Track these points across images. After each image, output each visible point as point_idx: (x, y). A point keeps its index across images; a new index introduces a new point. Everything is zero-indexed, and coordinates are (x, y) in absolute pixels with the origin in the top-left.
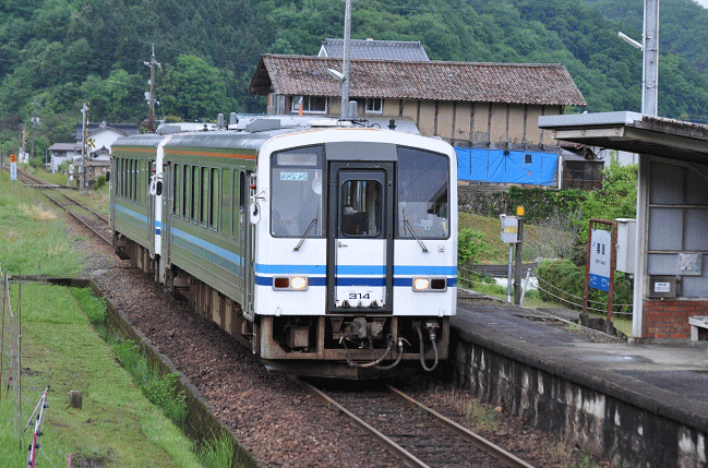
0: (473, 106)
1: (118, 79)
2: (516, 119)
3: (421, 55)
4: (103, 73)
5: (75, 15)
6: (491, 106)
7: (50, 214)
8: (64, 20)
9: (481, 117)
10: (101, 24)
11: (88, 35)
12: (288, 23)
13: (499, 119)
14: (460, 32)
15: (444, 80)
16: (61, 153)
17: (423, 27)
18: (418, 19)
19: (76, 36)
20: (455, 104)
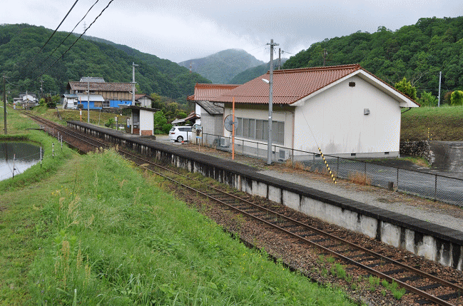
0: (114, 92)
1: (27, 81)
2: (123, 94)
3: (103, 81)
4: (23, 79)
5: (15, 65)
6: (118, 92)
7: (26, 116)
8: (12, 66)
9: (116, 94)
10: (22, 67)
11: (19, 70)
12: (70, 67)
13: (119, 94)
14: (113, 69)
15: (108, 86)
16: (16, 100)
17: (104, 67)
18: (102, 65)
19: (15, 70)
20: (110, 92)
